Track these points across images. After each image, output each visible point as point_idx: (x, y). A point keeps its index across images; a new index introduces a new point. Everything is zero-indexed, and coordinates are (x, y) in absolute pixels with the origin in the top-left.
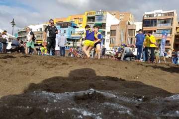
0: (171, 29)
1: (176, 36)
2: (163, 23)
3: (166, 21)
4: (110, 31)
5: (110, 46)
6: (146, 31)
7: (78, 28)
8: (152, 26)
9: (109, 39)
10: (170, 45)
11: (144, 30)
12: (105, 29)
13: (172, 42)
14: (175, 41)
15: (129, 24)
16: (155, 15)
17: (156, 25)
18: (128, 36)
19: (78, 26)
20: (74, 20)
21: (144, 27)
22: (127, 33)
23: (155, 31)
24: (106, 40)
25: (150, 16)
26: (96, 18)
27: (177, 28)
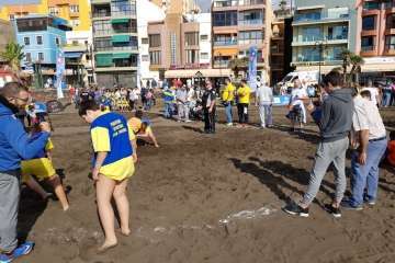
0: (263, 31)
1: (273, 42)
2: (247, 18)
3: (253, 15)
4: (146, 36)
5: (151, 69)
6: (220, 35)
7: (71, 29)
8: (229, 24)
9: (147, 53)
10: (263, 61)
11: (216, 32)
12: (136, 31)
13: (266, 54)
14: (272, 51)
15: (185, 21)
16: (234, 3)
17: (236, 24)
18: (186, 46)
19: (71, 23)
20: (56, 9)
21: (215, 28)
22: (183, 39)
23: (235, 35)
24: (140, 57)
25: (225, 4)
26: (113, 8)
27: (272, 25)
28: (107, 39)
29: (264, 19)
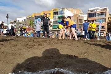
0: (105, 19)
1: (108, 23)
2: (100, 15)
3: (102, 14)
8: (93, 17)
10: (105, 28)
11: (89, 19)
13: (106, 26)
14: (108, 26)
15: (79, 16)
16: (95, 10)
17: (96, 17)
18: (79, 23)
23: (95, 20)
25: (92, 11)
26: (59, 13)
27: (109, 18)
28: (56, 21)
29: (106, 15)
